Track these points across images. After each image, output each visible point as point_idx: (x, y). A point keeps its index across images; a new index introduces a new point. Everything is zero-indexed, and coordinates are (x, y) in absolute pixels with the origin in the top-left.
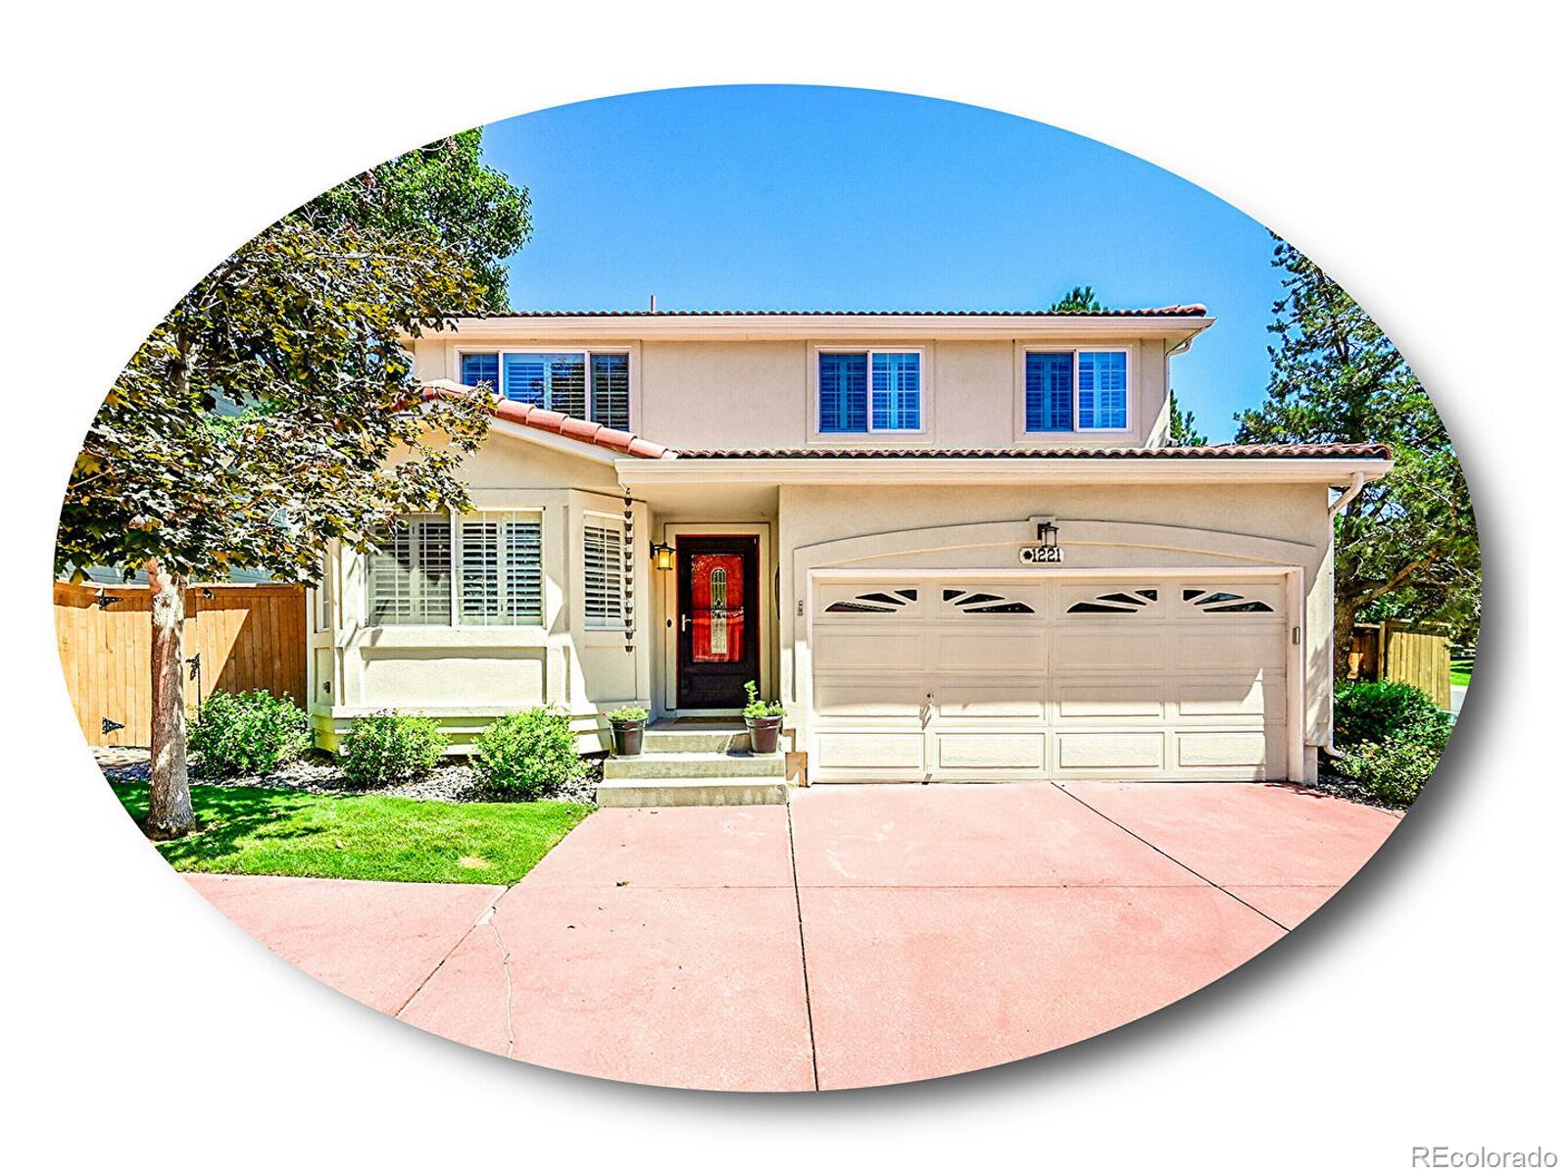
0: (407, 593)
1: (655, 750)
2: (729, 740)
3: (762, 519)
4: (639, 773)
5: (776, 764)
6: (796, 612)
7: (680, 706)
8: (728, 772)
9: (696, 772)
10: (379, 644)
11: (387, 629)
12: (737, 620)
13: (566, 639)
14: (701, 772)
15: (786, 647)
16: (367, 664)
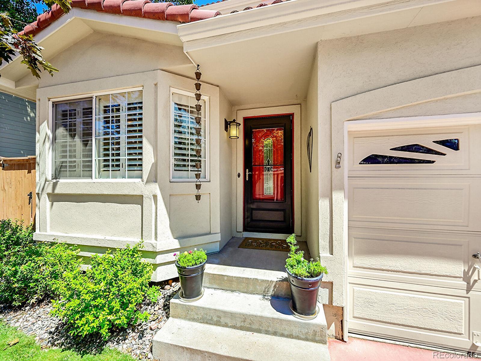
0: (75, 157)
1: (214, 287)
2: (273, 285)
3: (296, 102)
4: (196, 317)
5: (318, 329)
6: (334, 165)
7: (246, 229)
8: (270, 329)
9: (242, 324)
10: (57, 191)
11: (62, 181)
12: (280, 172)
13: (155, 188)
14: (247, 325)
15: (324, 196)
16: (52, 205)
